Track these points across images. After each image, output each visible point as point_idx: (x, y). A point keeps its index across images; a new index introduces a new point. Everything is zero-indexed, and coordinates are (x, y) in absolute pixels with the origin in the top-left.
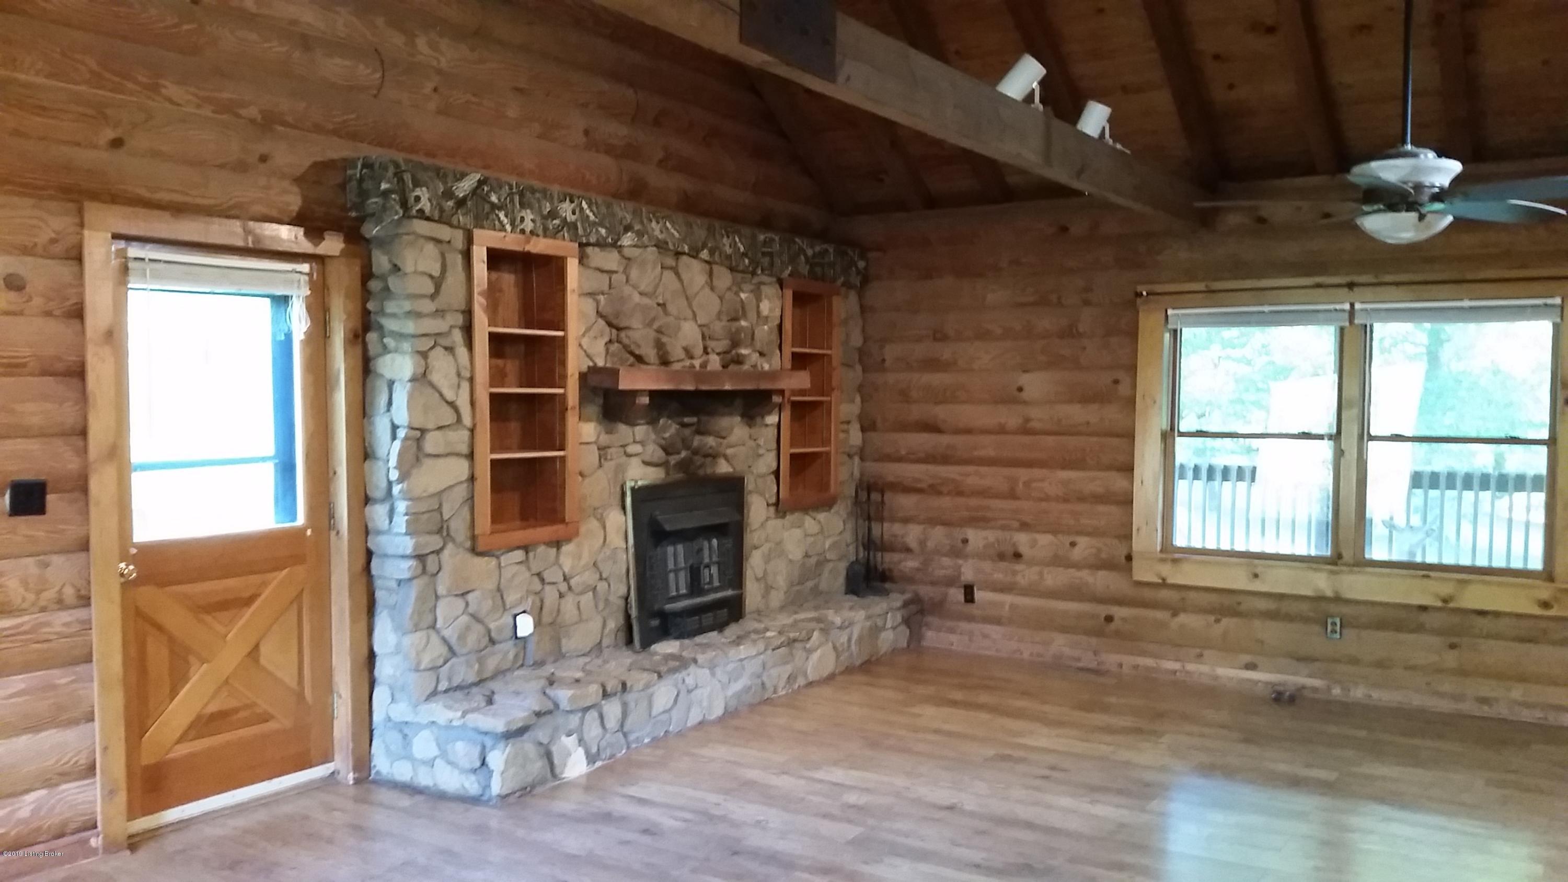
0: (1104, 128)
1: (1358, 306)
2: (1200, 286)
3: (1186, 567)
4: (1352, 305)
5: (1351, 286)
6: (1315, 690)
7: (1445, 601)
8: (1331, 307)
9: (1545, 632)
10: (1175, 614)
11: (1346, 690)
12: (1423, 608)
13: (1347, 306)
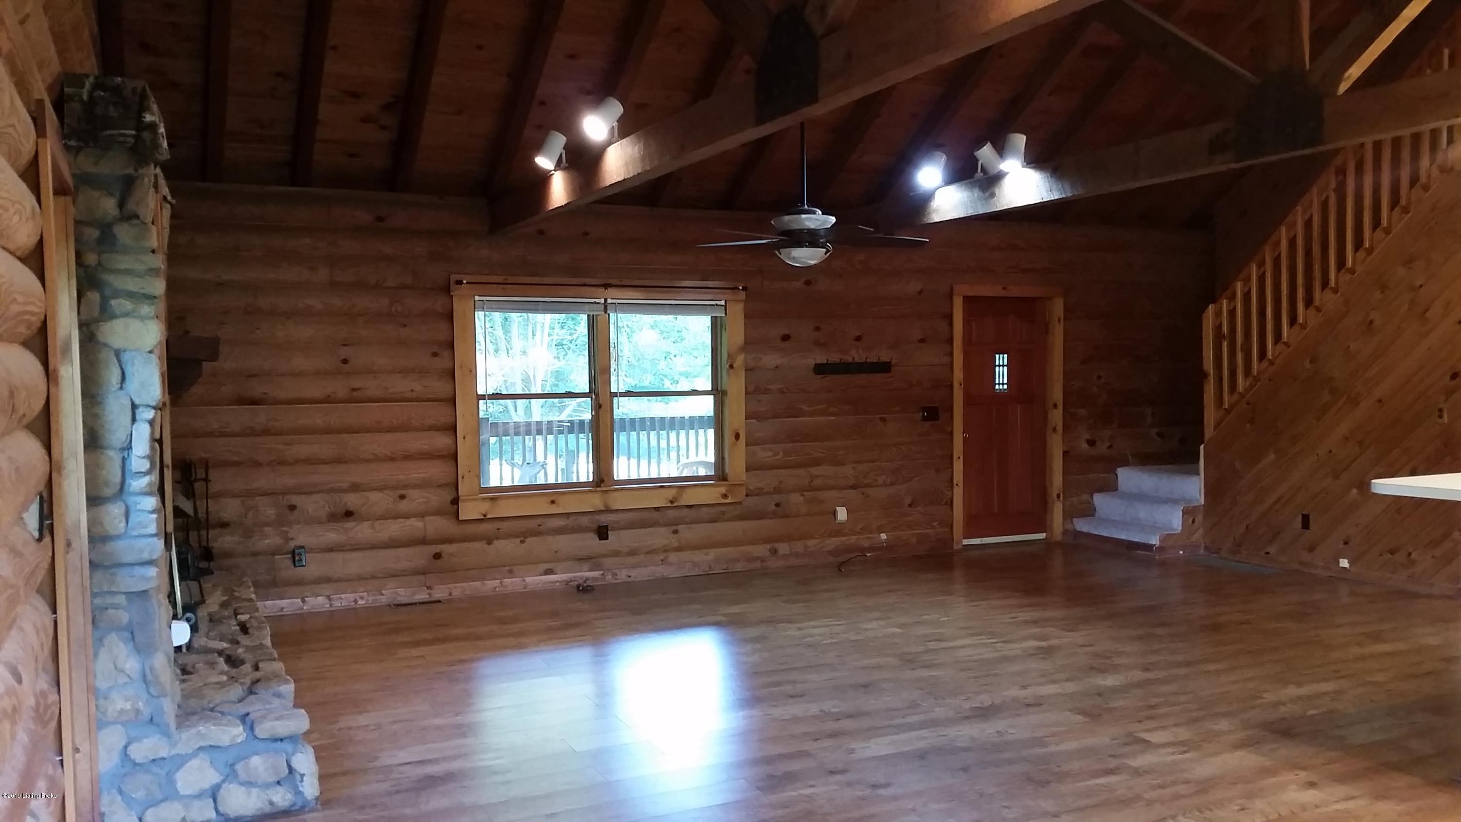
0: (561, 154)
1: (609, 301)
2: (500, 279)
3: (501, 503)
4: (606, 300)
5: (606, 286)
6: (595, 579)
7: (672, 502)
8: (593, 300)
9: (723, 513)
10: (489, 543)
11: (614, 575)
12: (657, 509)
13: (602, 301)
